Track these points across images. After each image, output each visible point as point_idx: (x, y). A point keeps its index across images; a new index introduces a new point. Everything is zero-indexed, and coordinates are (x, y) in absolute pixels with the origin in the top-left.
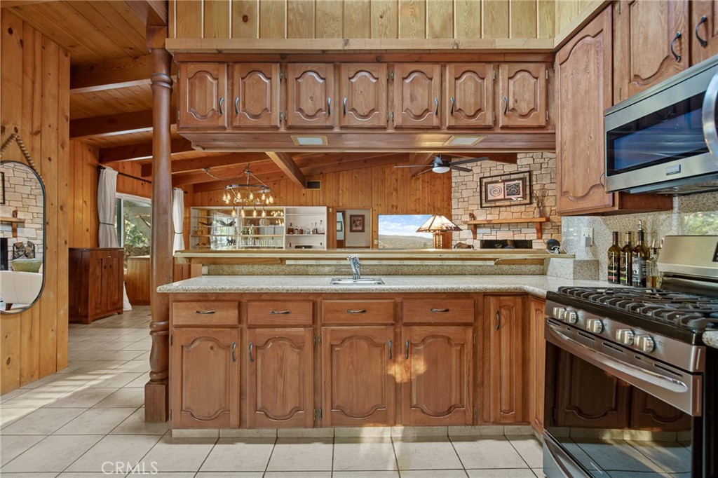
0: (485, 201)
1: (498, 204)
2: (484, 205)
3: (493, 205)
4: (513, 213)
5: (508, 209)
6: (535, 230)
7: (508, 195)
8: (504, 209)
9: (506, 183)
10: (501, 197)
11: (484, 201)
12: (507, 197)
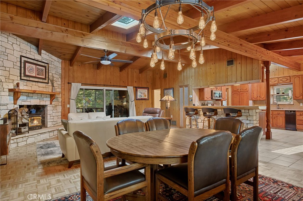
0: (24, 75)
1: (31, 79)
2: (22, 78)
3: (28, 79)
4: (39, 87)
5: (37, 83)
6: (49, 99)
7: (37, 75)
8: (34, 83)
9: (37, 67)
10: (34, 75)
11: (22, 75)
12: (37, 76)
